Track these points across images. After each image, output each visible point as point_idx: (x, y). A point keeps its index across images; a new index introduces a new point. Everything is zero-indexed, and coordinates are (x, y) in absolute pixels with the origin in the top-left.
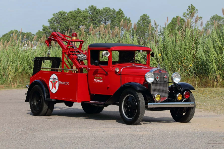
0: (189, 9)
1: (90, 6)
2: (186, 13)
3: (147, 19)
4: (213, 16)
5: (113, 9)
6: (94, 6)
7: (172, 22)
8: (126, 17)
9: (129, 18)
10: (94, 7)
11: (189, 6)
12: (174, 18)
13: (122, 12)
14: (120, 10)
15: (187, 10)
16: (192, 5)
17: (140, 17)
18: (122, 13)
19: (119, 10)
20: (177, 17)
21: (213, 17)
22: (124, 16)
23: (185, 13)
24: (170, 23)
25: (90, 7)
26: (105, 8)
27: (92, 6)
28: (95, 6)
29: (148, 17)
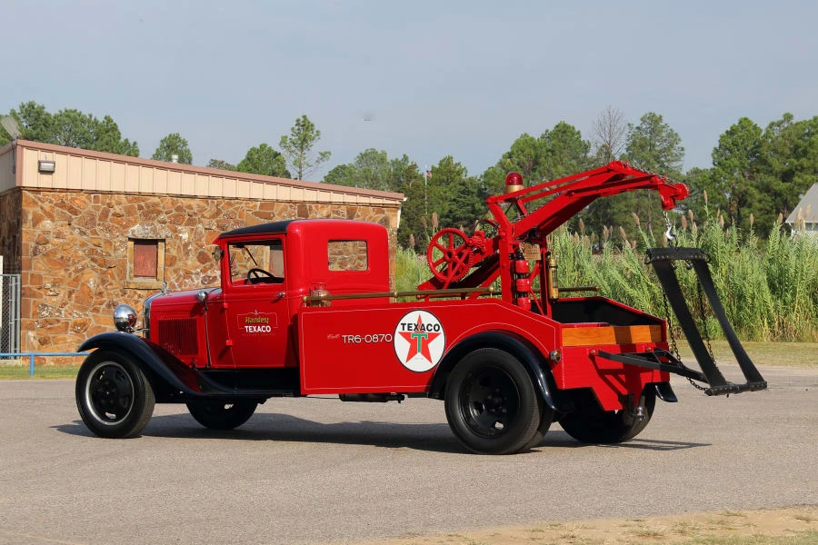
0: (297, 127)
1: (25, 103)
2: (290, 136)
3: (179, 148)
4: (363, 152)
5: (91, 116)
6: (38, 103)
7: (248, 159)
8: (126, 140)
9: (135, 143)
10: (36, 107)
11: (298, 120)
12: (253, 149)
13: (115, 124)
14: (108, 119)
15: (293, 129)
16: (304, 117)
17: (162, 141)
18: (115, 128)
19: (106, 118)
20: (263, 147)
21: (366, 155)
22: (119, 138)
23: (286, 137)
24: (243, 162)
25: (23, 107)
26: (66, 111)
27: (32, 106)
28: (41, 105)
29: (185, 144)
